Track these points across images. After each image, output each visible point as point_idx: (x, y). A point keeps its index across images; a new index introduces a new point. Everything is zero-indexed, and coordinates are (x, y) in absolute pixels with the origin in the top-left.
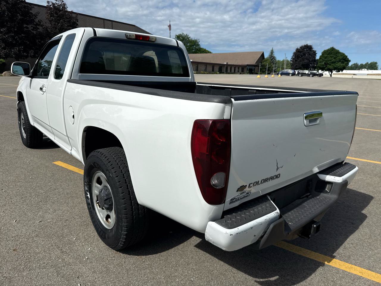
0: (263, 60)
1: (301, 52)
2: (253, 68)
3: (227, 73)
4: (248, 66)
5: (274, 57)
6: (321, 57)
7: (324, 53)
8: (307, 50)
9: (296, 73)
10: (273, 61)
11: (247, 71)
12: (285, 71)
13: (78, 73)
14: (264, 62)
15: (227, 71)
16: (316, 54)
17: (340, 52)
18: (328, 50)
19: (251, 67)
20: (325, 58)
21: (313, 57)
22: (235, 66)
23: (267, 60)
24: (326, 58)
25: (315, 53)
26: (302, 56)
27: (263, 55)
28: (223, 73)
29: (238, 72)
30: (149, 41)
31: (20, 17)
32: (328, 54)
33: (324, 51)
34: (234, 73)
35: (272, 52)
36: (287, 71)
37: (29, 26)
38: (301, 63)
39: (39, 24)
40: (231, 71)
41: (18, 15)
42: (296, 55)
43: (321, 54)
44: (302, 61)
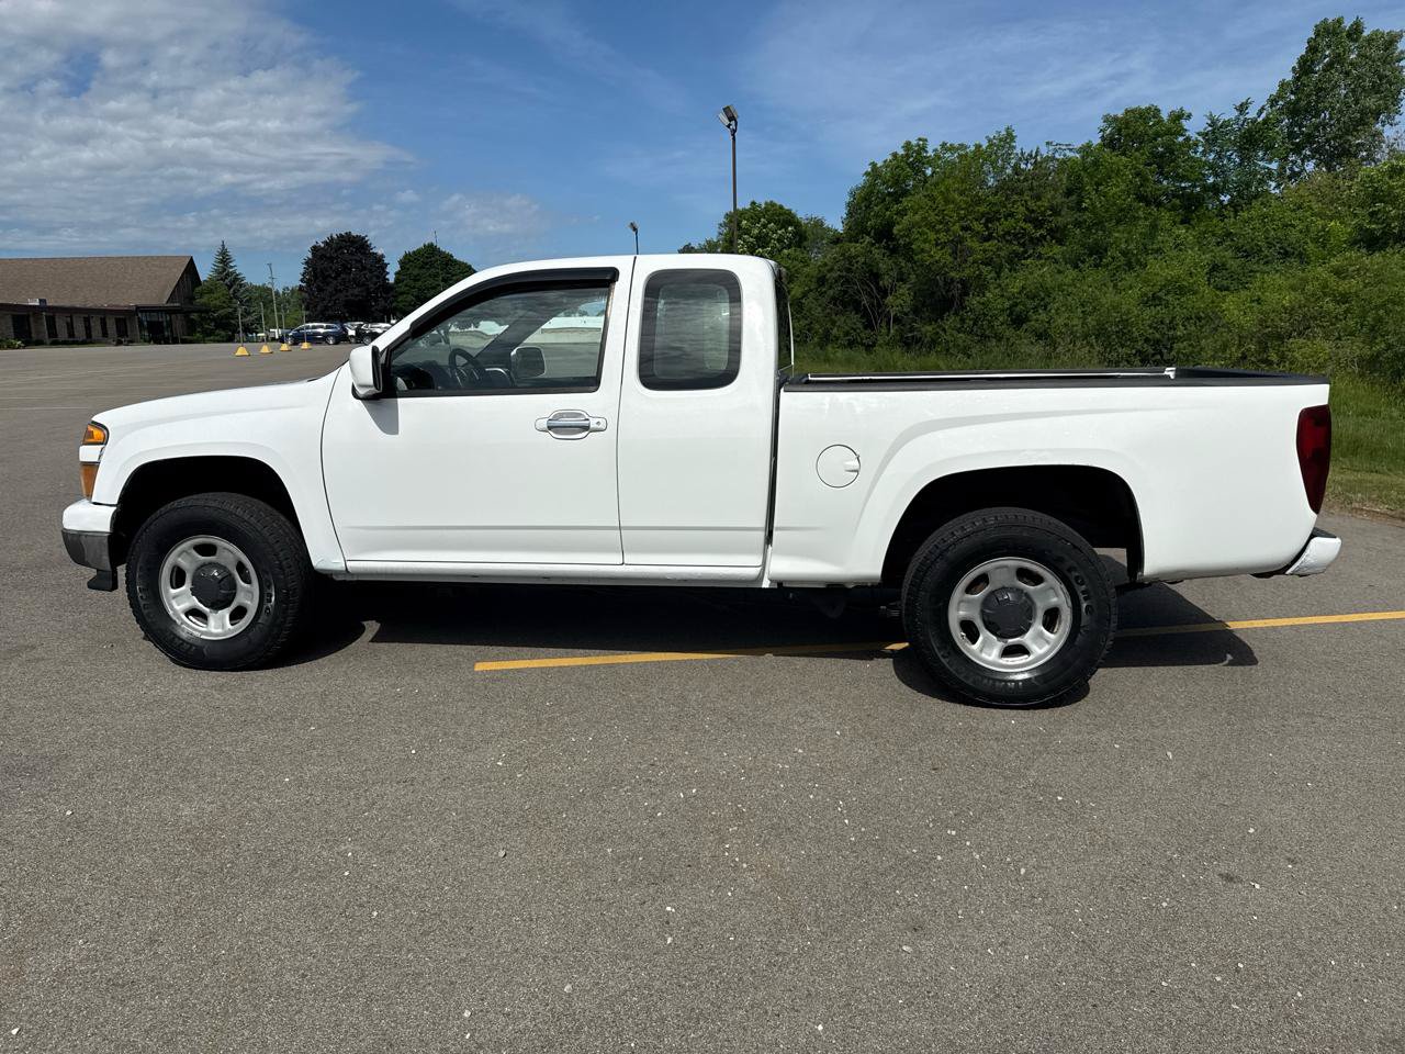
0: (197, 289)
1: (331, 259)
2: (164, 319)
3: (55, 343)
4: (142, 312)
5: (236, 279)
6: (401, 277)
7: (407, 261)
8: (352, 254)
9: (352, 333)
10: (234, 292)
11: (140, 331)
12: (308, 328)
14: (202, 295)
15: (56, 336)
16: (386, 265)
17: (456, 261)
18: (417, 253)
19: (155, 317)
20: (415, 280)
21: (378, 277)
22: (87, 314)
23: (211, 288)
24: (419, 280)
25: (379, 263)
26: (338, 274)
27: (191, 268)
28: (39, 343)
29: (105, 334)
32: (422, 267)
33: (406, 255)
34: (88, 341)
35: (224, 258)
36: (314, 327)
38: (342, 297)
40: (71, 334)
42: (315, 270)
43: (398, 268)
44: (344, 292)
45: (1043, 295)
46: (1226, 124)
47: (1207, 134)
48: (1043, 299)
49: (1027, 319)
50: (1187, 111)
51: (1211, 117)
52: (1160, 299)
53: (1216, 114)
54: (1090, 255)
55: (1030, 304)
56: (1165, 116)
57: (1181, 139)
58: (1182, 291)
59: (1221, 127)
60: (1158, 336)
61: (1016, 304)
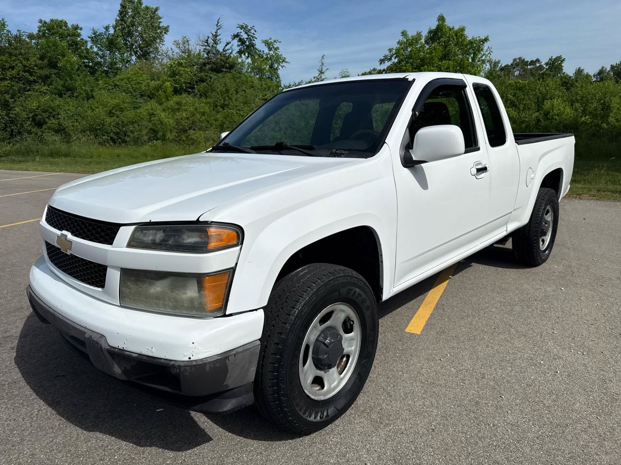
45: (51, 111)
46: (100, 35)
47: (92, 38)
48: (52, 113)
49: (46, 123)
50: (80, 26)
51: (93, 30)
52: (113, 113)
53: (96, 29)
54: (67, 91)
55: (45, 115)
56: (69, 26)
57: (79, 39)
58: (122, 110)
59: (99, 35)
60: (118, 130)
61: (36, 115)
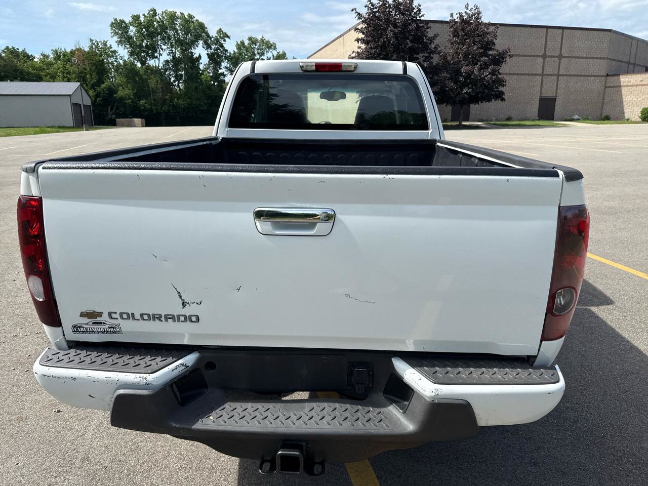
13: (226, 127)
30: (341, 71)
31: (410, 44)
37: (418, 56)
39: (435, 51)
41: (408, 41)
